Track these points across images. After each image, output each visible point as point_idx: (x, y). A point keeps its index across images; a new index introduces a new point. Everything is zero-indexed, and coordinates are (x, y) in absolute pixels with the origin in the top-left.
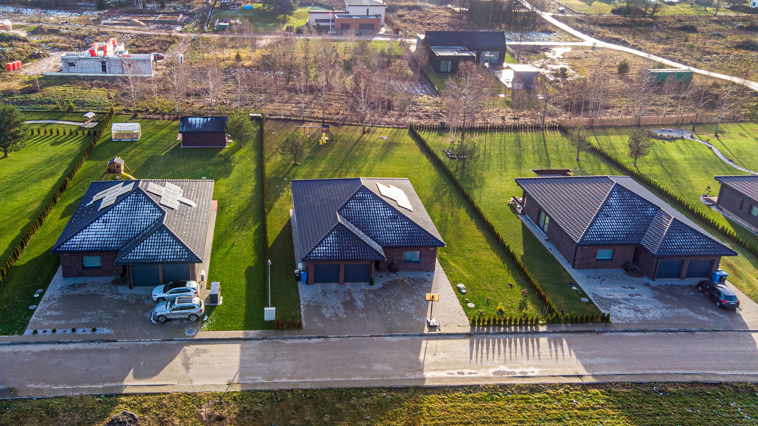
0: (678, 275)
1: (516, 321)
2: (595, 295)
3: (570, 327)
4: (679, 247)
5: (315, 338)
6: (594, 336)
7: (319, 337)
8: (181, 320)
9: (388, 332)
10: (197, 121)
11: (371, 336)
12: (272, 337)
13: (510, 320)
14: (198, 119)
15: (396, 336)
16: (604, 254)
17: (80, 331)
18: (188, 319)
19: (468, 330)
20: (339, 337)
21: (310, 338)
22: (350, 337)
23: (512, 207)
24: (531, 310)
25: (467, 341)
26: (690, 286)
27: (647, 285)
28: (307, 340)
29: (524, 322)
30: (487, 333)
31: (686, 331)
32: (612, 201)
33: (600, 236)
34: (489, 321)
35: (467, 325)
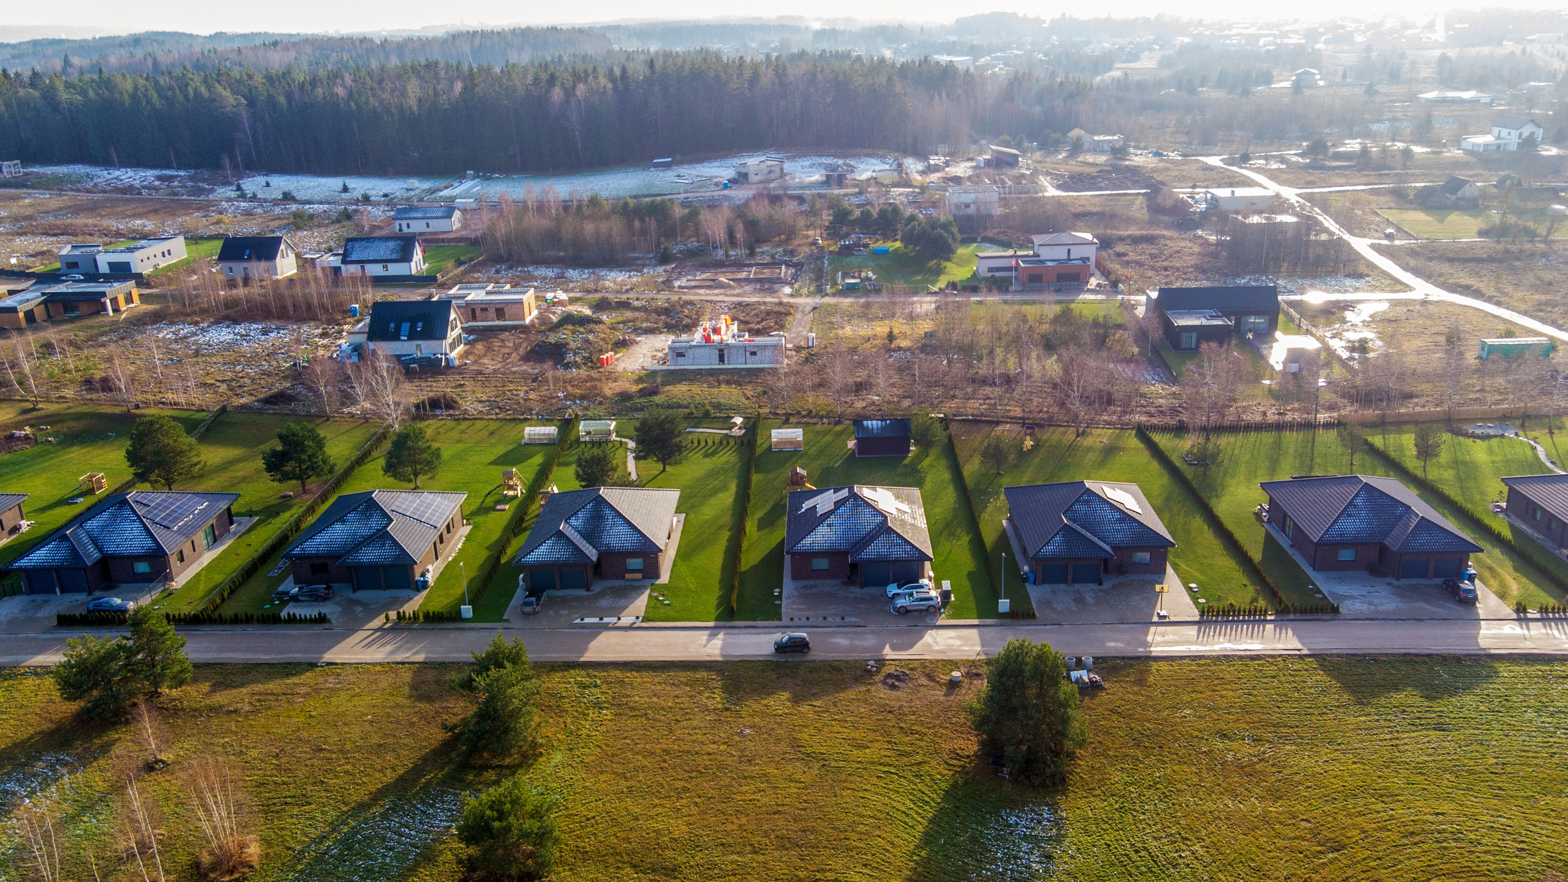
0: (1425, 576)
1: (1244, 611)
2: (1330, 593)
3: (1298, 616)
4: (1422, 544)
5: (1050, 625)
6: (1321, 624)
7: (1053, 624)
8: (921, 611)
9: (1119, 621)
10: (873, 424)
11: (1103, 624)
12: (1008, 625)
13: (1239, 611)
14: (874, 422)
15: (1123, 624)
16: (1346, 555)
17: (830, 619)
18: (927, 610)
19: (1197, 618)
20: (1072, 624)
21: (1044, 625)
22: (1083, 624)
23: (1258, 515)
24: (1262, 603)
25: (1196, 627)
26: (1436, 586)
27: (1390, 584)
28: (1042, 627)
29: (1252, 612)
30: (1216, 621)
31: (1415, 619)
32: (1359, 501)
33: (1341, 535)
34: (1218, 611)
35: (1197, 615)
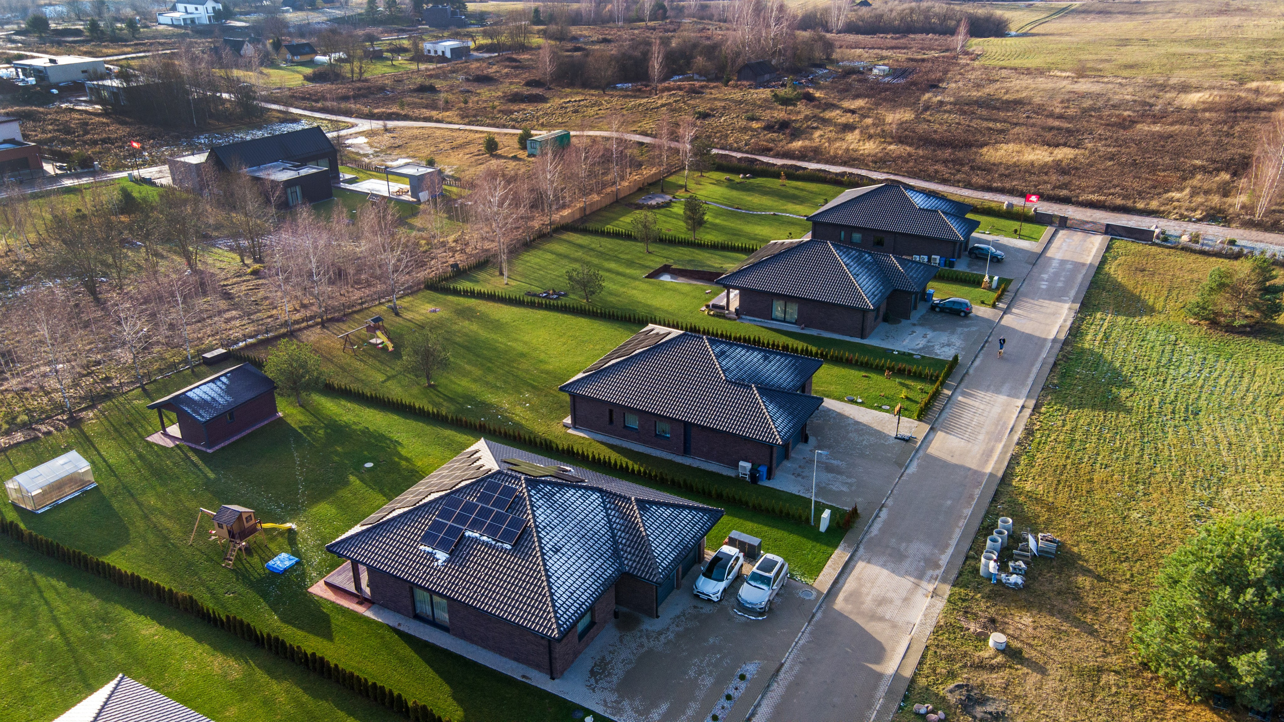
5: (879, 512)
7: (881, 510)
9: (901, 467)
11: (899, 478)
12: (861, 538)
15: (908, 465)
19: (926, 426)
20: (888, 498)
21: (877, 516)
22: (892, 491)
25: (942, 433)
35: (917, 423)
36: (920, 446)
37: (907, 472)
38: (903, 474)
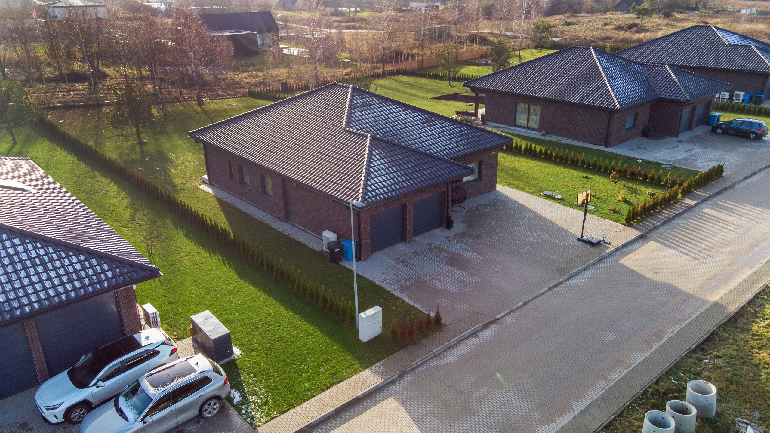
5: (481, 330)
7: (486, 326)
9: (561, 275)
11: (550, 289)
12: (414, 365)
15: (576, 274)
16: (629, 121)
18: (200, 417)
20: (511, 312)
21: (475, 334)
22: (525, 304)
25: (654, 244)
28: (473, 341)
35: (623, 227)
36: (611, 254)
37: (570, 282)
38: (561, 283)
